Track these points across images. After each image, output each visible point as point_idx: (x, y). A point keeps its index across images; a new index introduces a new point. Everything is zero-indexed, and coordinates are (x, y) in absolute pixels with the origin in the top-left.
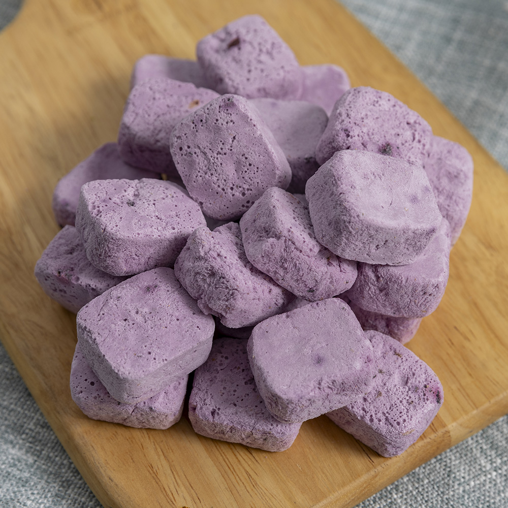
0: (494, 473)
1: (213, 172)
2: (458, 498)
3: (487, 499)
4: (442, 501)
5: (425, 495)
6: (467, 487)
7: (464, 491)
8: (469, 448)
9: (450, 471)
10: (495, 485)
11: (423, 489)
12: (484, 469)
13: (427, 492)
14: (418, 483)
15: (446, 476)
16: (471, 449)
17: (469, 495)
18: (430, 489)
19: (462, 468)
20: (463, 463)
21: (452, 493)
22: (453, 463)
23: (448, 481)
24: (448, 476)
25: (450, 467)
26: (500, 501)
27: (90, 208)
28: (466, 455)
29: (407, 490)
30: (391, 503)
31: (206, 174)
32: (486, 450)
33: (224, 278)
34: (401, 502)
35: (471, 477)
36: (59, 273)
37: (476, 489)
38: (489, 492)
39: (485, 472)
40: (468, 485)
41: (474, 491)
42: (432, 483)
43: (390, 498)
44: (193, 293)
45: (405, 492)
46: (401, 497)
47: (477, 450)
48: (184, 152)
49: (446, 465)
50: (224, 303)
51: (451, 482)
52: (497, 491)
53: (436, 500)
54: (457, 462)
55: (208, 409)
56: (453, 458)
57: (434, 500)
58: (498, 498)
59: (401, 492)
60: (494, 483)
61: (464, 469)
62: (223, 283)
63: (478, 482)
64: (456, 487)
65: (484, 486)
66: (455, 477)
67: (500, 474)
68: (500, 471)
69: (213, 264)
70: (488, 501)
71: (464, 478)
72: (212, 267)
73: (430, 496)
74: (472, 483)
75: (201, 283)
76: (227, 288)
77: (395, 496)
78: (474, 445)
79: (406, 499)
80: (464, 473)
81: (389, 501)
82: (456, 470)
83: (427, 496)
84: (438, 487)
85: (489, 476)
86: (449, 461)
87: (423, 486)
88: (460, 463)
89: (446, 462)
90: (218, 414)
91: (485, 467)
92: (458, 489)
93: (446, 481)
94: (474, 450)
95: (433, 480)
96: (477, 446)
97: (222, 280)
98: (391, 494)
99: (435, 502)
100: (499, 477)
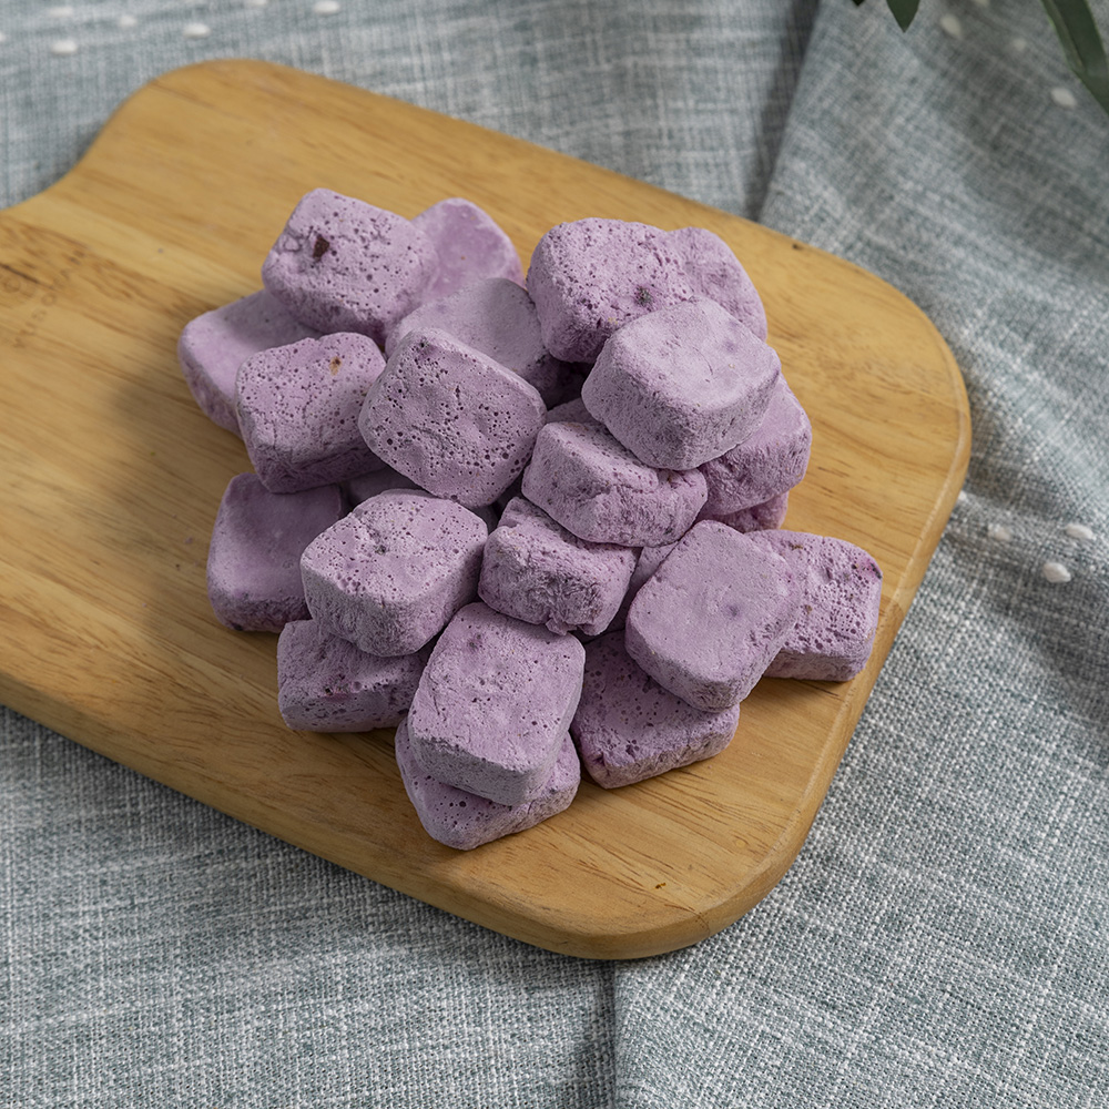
0: (967, 623)
1: (452, 448)
2: (947, 679)
3: (980, 659)
4: (931, 693)
5: (907, 698)
6: (948, 659)
7: (948, 666)
8: (918, 609)
9: (915, 651)
10: (977, 636)
11: (900, 693)
12: (952, 625)
13: (907, 693)
14: (889, 689)
15: (915, 660)
16: (921, 609)
17: (955, 666)
18: (907, 688)
19: (926, 638)
20: (923, 632)
21: (936, 677)
22: (912, 639)
23: (922, 664)
24: (918, 658)
25: (912, 647)
26: (995, 652)
27: (340, 586)
28: (920, 620)
29: (881, 705)
30: (873, 732)
31: (443, 456)
32: (938, 599)
33: (571, 579)
34: (885, 724)
35: (944, 643)
36: (328, 691)
37: (959, 655)
38: (976, 649)
39: (955, 627)
40: (947, 655)
41: (958, 659)
42: (905, 679)
43: (869, 727)
44: (535, 618)
45: (881, 710)
46: (881, 718)
47: (928, 606)
48: (396, 443)
49: (905, 647)
50: (587, 608)
51: (925, 664)
52: (984, 642)
53: (924, 696)
54: (916, 635)
55: (620, 749)
56: (908, 633)
57: (921, 697)
58: (991, 650)
59: (877, 712)
60: (974, 635)
61: (930, 639)
62: (574, 585)
63: (955, 645)
64: (936, 666)
65: (966, 645)
66: (926, 655)
67: (975, 619)
68: (972, 616)
69: (548, 569)
70: (983, 661)
71: (936, 649)
72: (548, 573)
73: (914, 697)
74: (951, 651)
75: (543, 600)
76: (582, 588)
77: (873, 722)
78: (922, 602)
79: (888, 717)
80: (933, 643)
81: (870, 731)
82: (922, 646)
83: (910, 698)
84: (915, 679)
85: (964, 630)
86: (906, 640)
87: (896, 689)
88: (919, 634)
89: (902, 643)
90: (637, 748)
91: (951, 621)
92: (940, 667)
93: (919, 666)
94: (925, 607)
95: (904, 675)
96: (925, 601)
97: (570, 582)
98: (866, 721)
99: (924, 700)
100: (975, 623)
